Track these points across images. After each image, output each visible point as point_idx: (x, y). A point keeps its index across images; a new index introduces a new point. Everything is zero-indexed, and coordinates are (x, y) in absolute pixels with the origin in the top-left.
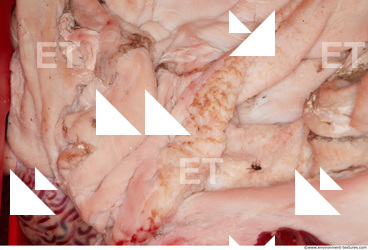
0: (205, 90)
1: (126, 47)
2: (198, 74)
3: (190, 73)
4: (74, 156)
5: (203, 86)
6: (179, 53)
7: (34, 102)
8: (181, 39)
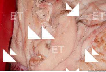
0: (101, 35)
1: (64, 12)
2: (98, 27)
3: (94, 26)
4: (36, 60)
5: (101, 33)
6: (89, 16)
7: (22, 34)
8: (90, 9)
